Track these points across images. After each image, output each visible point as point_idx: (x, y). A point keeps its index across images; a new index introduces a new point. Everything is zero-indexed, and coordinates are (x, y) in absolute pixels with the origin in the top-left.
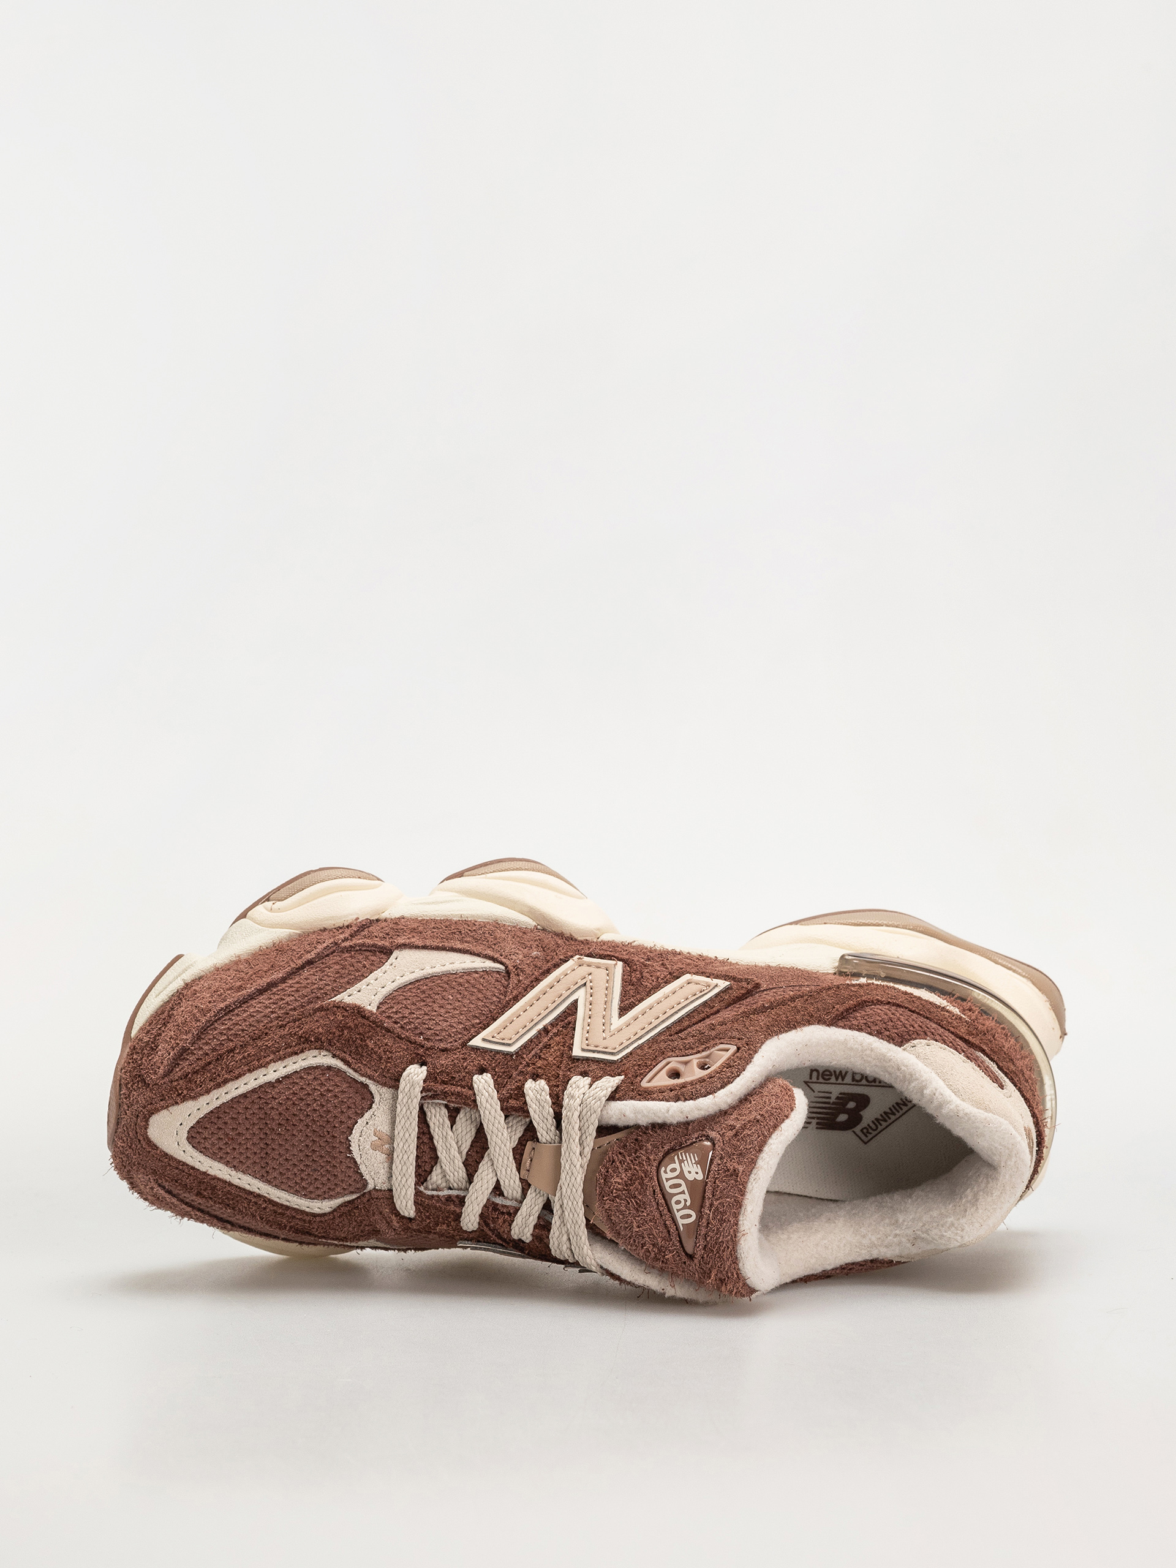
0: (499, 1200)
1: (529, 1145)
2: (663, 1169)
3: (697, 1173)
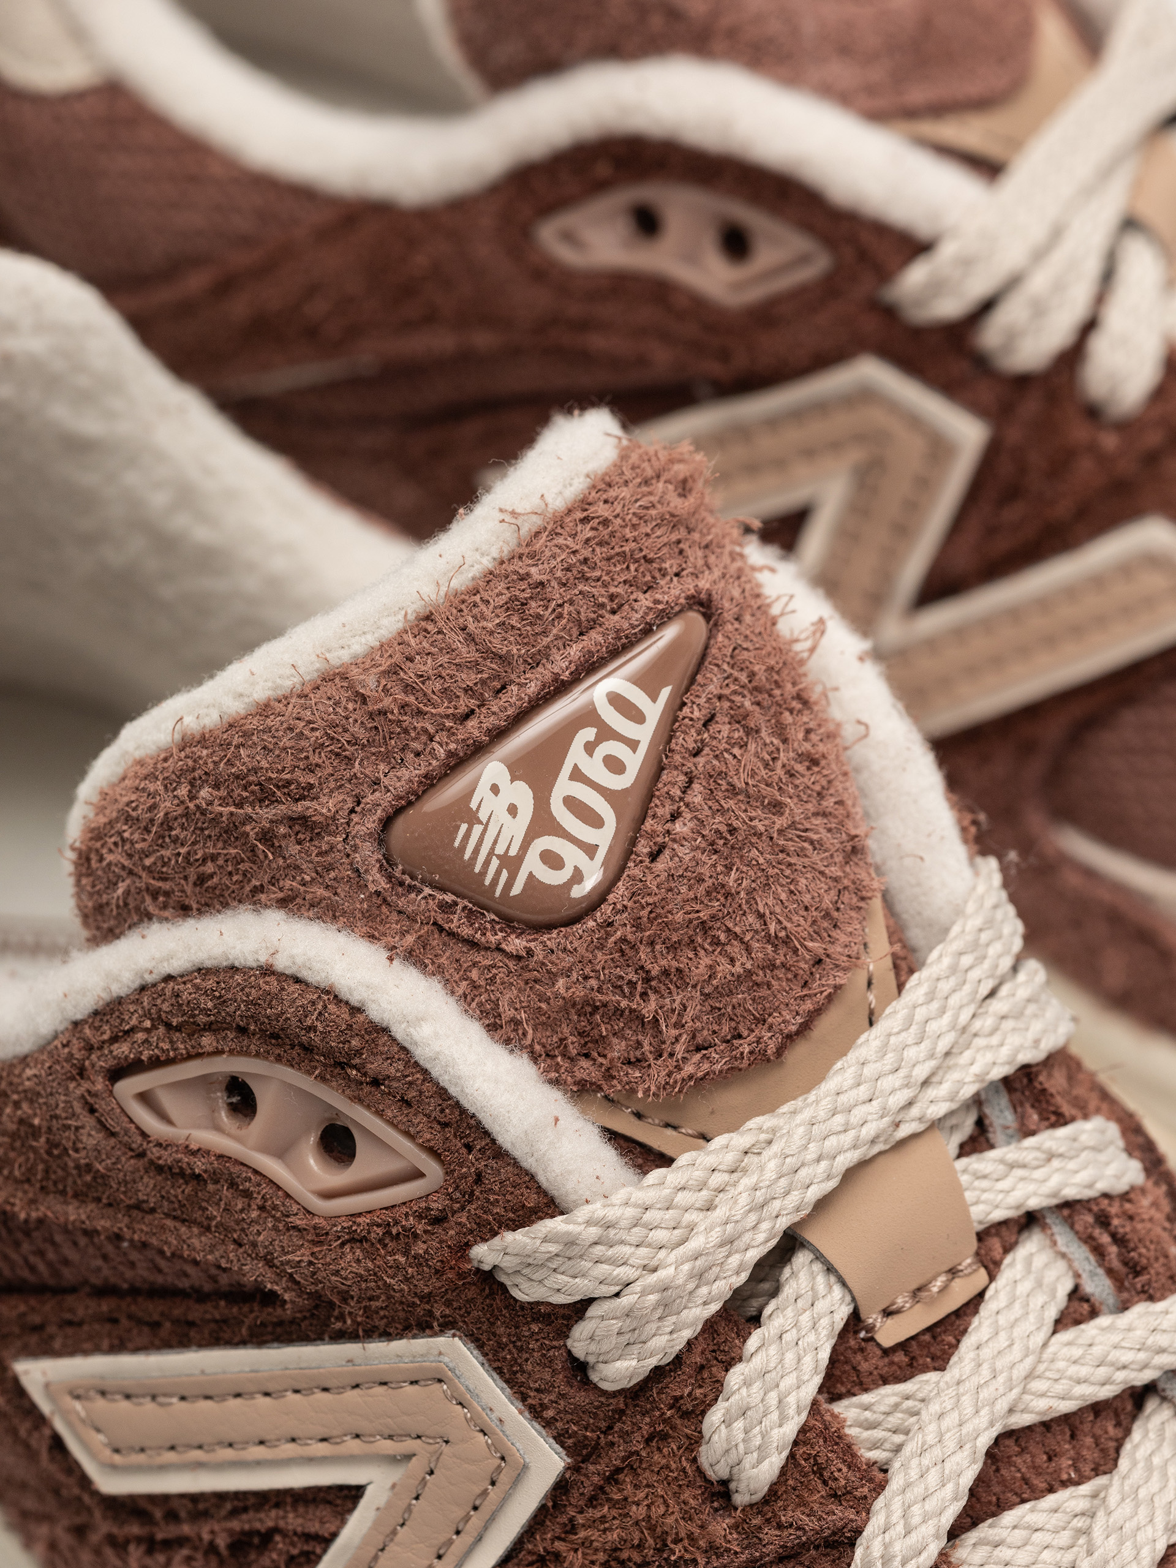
0: (1098, 1286)
1: (890, 1333)
2: (579, 892)
3: (495, 789)
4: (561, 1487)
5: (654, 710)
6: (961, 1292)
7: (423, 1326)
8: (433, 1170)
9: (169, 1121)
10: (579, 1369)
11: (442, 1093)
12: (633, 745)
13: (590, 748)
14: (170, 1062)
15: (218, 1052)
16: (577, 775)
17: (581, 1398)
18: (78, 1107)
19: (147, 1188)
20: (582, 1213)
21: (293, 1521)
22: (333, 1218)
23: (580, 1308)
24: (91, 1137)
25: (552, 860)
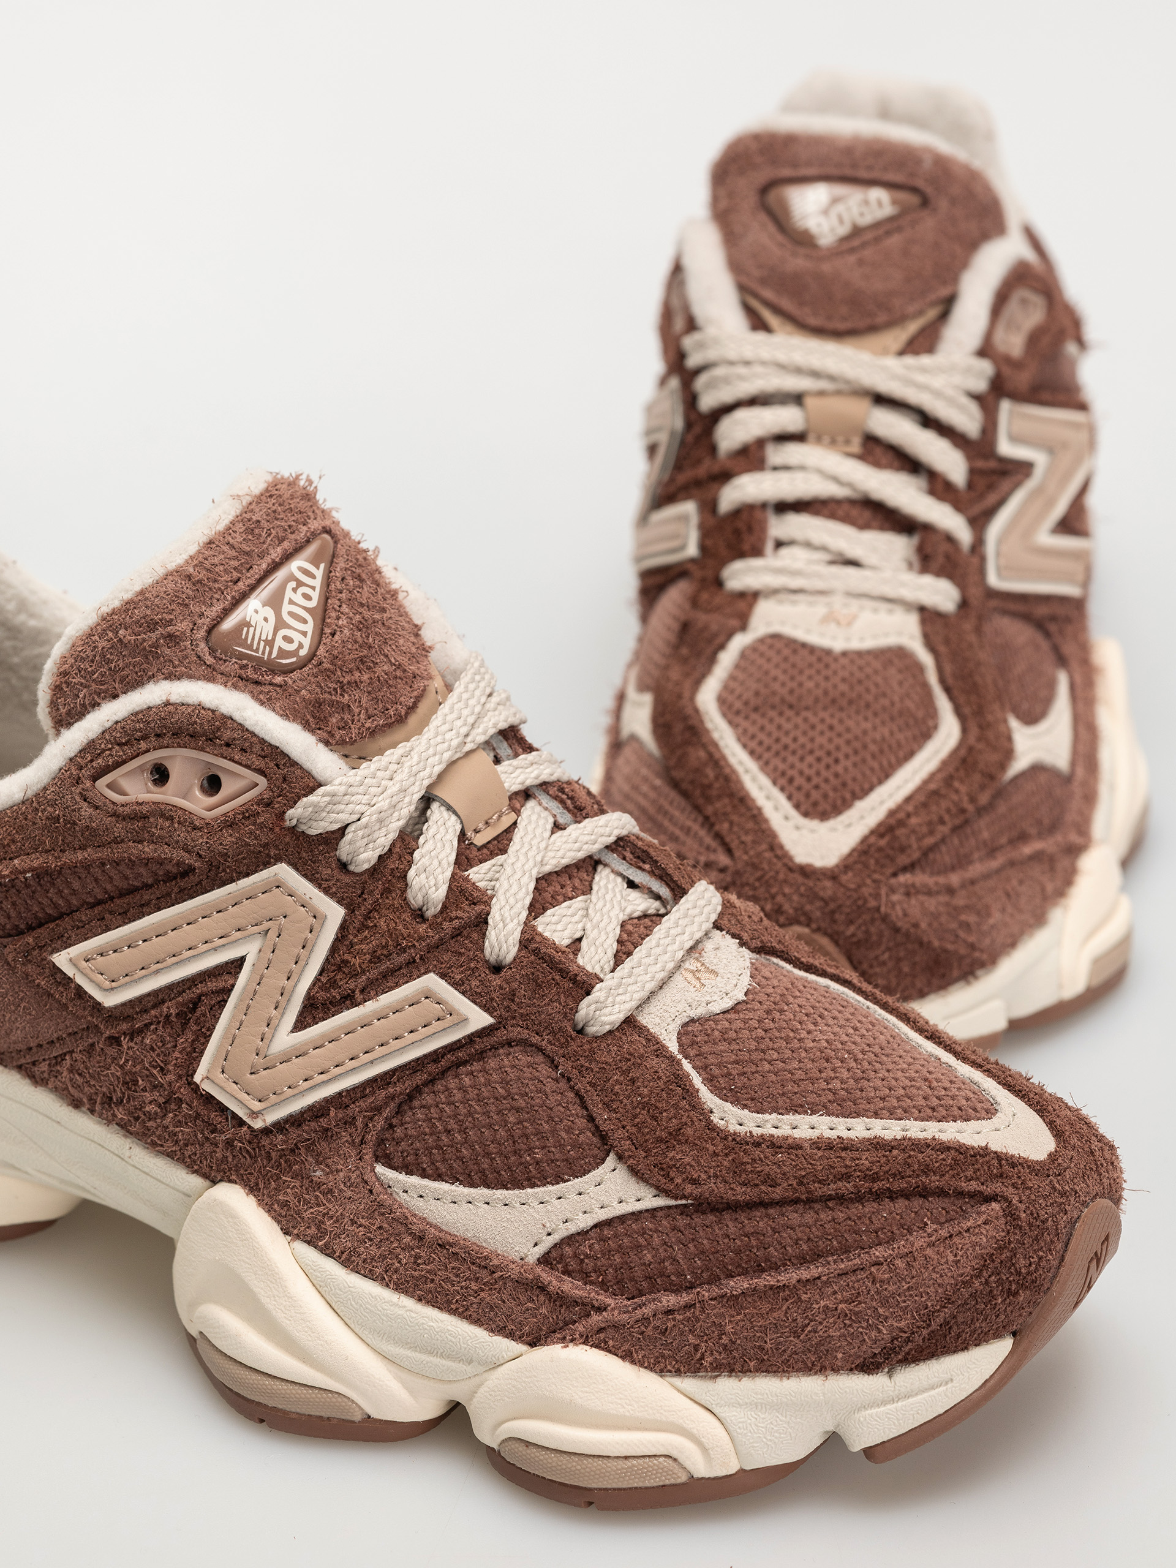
4: (343, 927)
5: (319, 573)
6: (506, 821)
7: (267, 865)
8: (262, 781)
9: (125, 794)
10: (343, 866)
11: (263, 741)
12: (313, 588)
13: (295, 590)
14: (124, 762)
15: (148, 751)
16: (291, 602)
17: (346, 879)
18: (78, 798)
19: (119, 829)
20: (337, 782)
21: (212, 985)
22: (215, 819)
23: (342, 831)
24: (86, 811)
25: (288, 640)
